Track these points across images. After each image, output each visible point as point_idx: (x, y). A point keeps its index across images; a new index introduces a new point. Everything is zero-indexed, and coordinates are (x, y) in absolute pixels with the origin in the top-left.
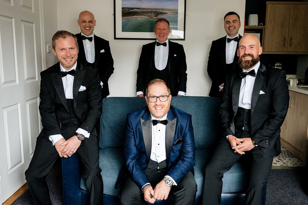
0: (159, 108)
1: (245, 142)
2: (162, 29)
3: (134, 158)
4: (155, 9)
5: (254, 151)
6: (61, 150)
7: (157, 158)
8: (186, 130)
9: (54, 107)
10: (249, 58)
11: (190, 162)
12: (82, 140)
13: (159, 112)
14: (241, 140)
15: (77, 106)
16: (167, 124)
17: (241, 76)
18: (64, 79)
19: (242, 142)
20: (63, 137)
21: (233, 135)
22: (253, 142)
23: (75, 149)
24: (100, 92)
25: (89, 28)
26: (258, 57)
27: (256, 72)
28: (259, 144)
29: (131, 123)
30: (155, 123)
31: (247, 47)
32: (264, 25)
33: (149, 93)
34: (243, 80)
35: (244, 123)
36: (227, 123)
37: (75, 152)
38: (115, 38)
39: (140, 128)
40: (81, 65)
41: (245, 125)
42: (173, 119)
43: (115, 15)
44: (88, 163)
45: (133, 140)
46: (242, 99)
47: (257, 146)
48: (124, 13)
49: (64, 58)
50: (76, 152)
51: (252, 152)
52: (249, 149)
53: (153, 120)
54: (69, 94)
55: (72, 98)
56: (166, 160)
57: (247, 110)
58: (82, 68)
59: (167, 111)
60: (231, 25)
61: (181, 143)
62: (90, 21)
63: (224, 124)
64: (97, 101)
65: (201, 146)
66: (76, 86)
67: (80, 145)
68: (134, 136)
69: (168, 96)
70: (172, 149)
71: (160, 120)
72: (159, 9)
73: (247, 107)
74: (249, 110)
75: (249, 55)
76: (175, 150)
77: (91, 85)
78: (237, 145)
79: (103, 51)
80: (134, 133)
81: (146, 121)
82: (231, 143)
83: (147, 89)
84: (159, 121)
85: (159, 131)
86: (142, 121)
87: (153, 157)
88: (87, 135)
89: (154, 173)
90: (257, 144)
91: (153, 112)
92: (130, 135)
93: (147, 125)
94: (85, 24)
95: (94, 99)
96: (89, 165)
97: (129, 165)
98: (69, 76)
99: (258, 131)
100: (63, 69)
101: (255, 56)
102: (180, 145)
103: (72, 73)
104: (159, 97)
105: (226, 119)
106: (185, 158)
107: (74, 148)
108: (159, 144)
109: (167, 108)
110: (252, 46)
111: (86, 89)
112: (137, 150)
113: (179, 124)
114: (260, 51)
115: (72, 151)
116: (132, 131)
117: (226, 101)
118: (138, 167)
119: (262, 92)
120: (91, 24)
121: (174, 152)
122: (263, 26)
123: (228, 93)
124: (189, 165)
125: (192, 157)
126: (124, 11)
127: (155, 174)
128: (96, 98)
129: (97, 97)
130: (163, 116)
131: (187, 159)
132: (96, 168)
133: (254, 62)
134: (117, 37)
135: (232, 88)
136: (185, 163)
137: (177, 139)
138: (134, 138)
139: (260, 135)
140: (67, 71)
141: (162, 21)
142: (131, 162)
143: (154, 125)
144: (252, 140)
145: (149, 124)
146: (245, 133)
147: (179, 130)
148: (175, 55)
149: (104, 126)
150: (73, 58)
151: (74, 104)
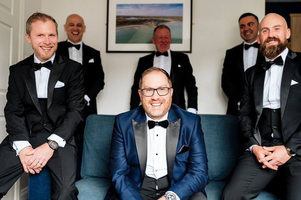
0: (157, 105)
1: (277, 150)
2: (164, 37)
3: (123, 172)
4: (156, 17)
5: (290, 164)
6: (26, 161)
7: (155, 173)
8: (194, 134)
9: (23, 109)
10: (275, 43)
11: (202, 176)
12: (55, 150)
13: (157, 109)
14: (271, 149)
15: (51, 106)
16: (168, 128)
17: (264, 67)
18: (37, 73)
19: (272, 152)
20: (30, 145)
21: (259, 145)
22: (289, 149)
23: (44, 160)
24: (82, 91)
25: (77, 33)
26: (286, 41)
27: (284, 59)
28: (297, 152)
29: (119, 126)
30: (152, 125)
31: (271, 29)
33: (143, 84)
34: (267, 72)
35: (273, 129)
36: (249, 131)
37: (44, 165)
38: (108, 52)
39: (132, 132)
40: (61, 58)
41: (274, 130)
42: (175, 120)
43: (107, 24)
44: (60, 179)
45: (122, 148)
46: (267, 96)
47: (294, 155)
48: (119, 22)
49: (41, 47)
50: (46, 165)
51: (288, 166)
52: (284, 162)
53: (149, 121)
54: (42, 92)
55: (46, 97)
56: (167, 176)
57: (275, 110)
58: (61, 60)
59: (167, 109)
60: (246, 29)
61: (188, 152)
62: (79, 24)
63: (245, 132)
64: (78, 101)
65: (215, 178)
66: (52, 81)
67: (51, 156)
68: (124, 143)
69: (169, 89)
70: (176, 160)
71: (159, 121)
72: (160, 17)
73: (275, 106)
74: (278, 110)
75: (275, 39)
76: (179, 161)
77: (71, 82)
78: (266, 156)
79: (92, 61)
80: (123, 139)
81: (139, 123)
82: (257, 155)
83: (141, 79)
84: (157, 122)
85: (157, 135)
86: (135, 123)
87: (149, 172)
88: (62, 143)
89: (151, 196)
90: (294, 153)
91: (149, 110)
92: (118, 142)
93: (141, 128)
94: (72, 27)
95: (74, 99)
96: (61, 181)
97: (115, 182)
98: (44, 69)
99: (294, 135)
100: (37, 61)
101: (282, 40)
102: (186, 154)
103: (48, 65)
104: (156, 90)
105: (248, 126)
106: (194, 172)
107: (43, 158)
108: (157, 154)
109: (168, 105)
110: (277, 28)
111: (64, 85)
112: (128, 163)
113: (184, 126)
114: (287, 34)
115: (40, 162)
116: (121, 136)
117: (246, 103)
118: (128, 183)
119: (293, 83)
120: (80, 29)
121: (178, 165)
123: (248, 93)
124: (200, 181)
125: (203, 170)
126: (119, 20)
127: (152, 198)
128: (76, 98)
129: (78, 97)
130: (162, 116)
131: (197, 173)
132: (70, 185)
133: (281, 48)
134: (109, 50)
135: (253, 84)
136: (194, 176)
137: (182, 146)
138: (124, 145)
139: (297, 139)
140: (42, 63)
141: (163, 27)
142: (118, 179)
143: (150, 128)
144: (286, 147)
145: (144, 127)
146: (275, 141)
147: (184, 134)
148: (179, 66)
149: (88, 149)
150: (52, 47)
151: (48, 104)
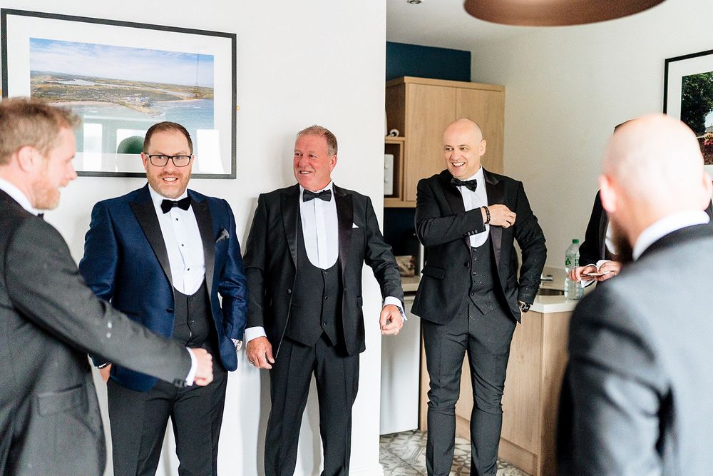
0: (171, 179)
4: (144, 85)
13: (171, 186)
32: (402, 135)
48: (39, 89)
91: (159, 186)
104: (172, 158)
122: (399, 136)
126: (39, 82)
